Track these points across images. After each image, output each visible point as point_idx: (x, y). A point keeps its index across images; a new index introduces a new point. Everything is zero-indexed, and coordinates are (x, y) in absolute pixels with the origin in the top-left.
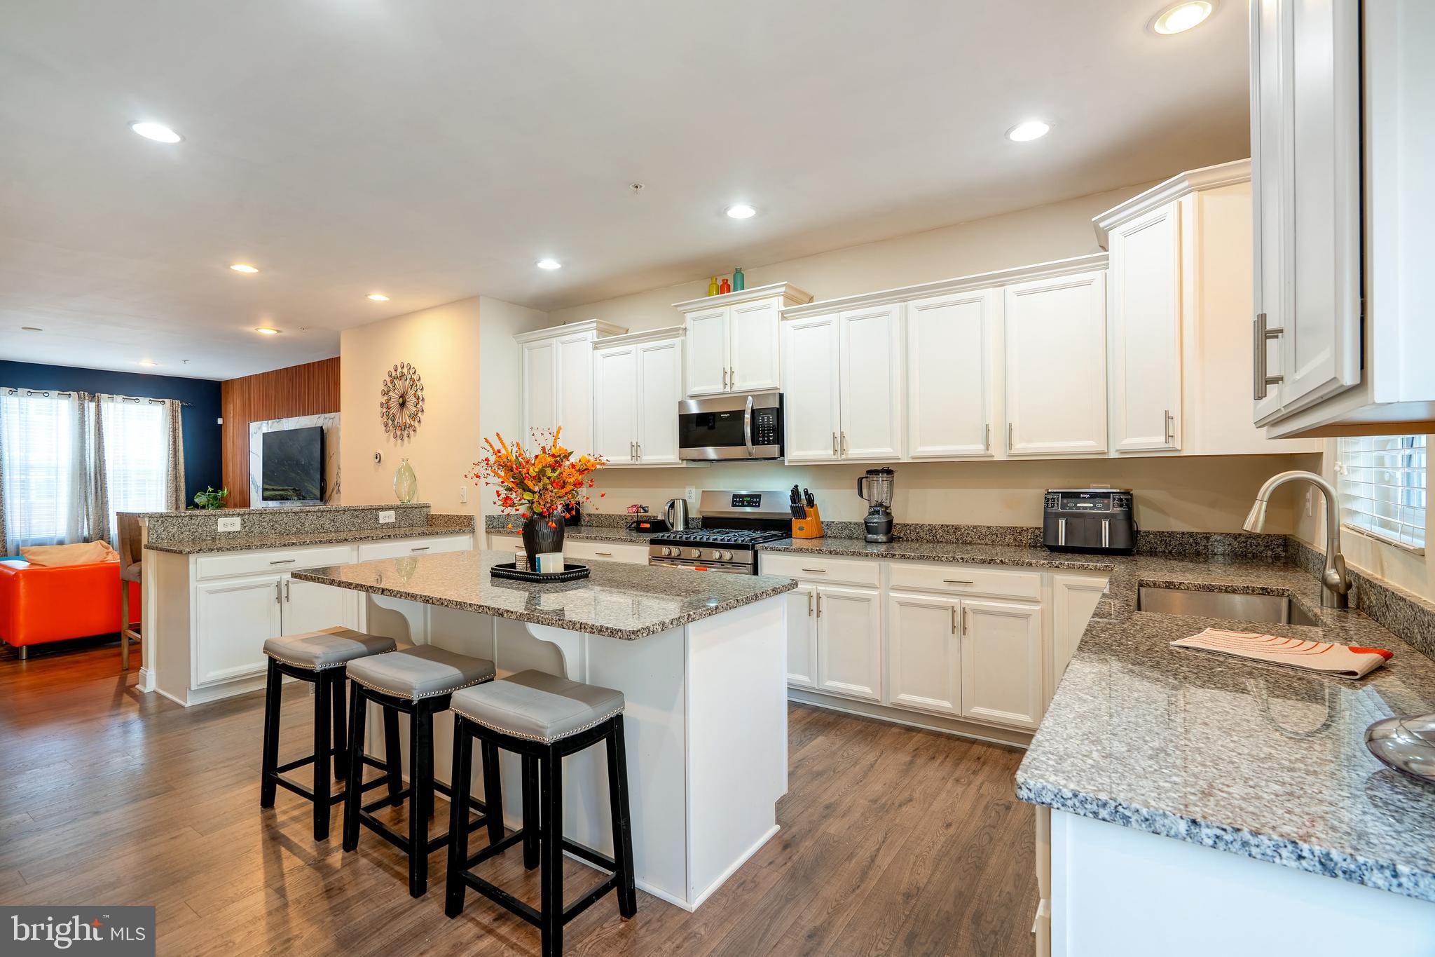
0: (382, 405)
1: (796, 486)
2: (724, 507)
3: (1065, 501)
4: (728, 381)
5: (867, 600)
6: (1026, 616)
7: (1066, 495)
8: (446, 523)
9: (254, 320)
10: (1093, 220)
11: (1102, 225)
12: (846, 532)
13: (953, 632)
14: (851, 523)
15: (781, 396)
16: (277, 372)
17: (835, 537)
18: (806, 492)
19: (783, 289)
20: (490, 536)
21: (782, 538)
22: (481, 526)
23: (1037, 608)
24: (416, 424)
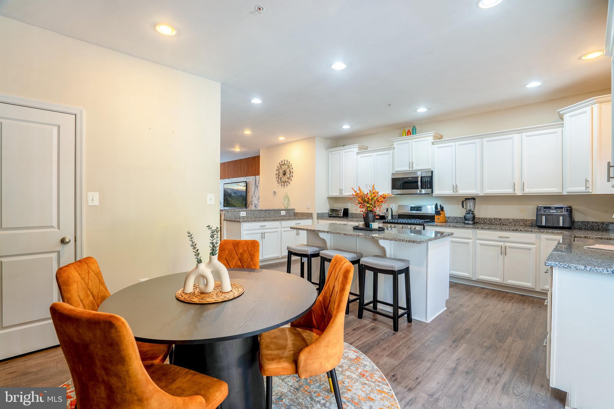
0: (276, 174)
1: (437, 204)
2: (407, 211)
3: (545, 210)
4: (411, 166)
5: (468, 243)
6: (530, 249)
7: (545, 208)
8: (302, 215)
9: (233, 146)
10: (557, 111)
11: (561, 113)
12: (455, 221)
13: (501, 254)
14: (457, 217)
15: (432, 172)
16: (228, 162)
17: (451, 222)
18: (441, 206)
19: (433, 134)
20: (318, 220)
21: (430, 222)
22: (315, 216)
23: (534, 246)
24: (290, 181)
